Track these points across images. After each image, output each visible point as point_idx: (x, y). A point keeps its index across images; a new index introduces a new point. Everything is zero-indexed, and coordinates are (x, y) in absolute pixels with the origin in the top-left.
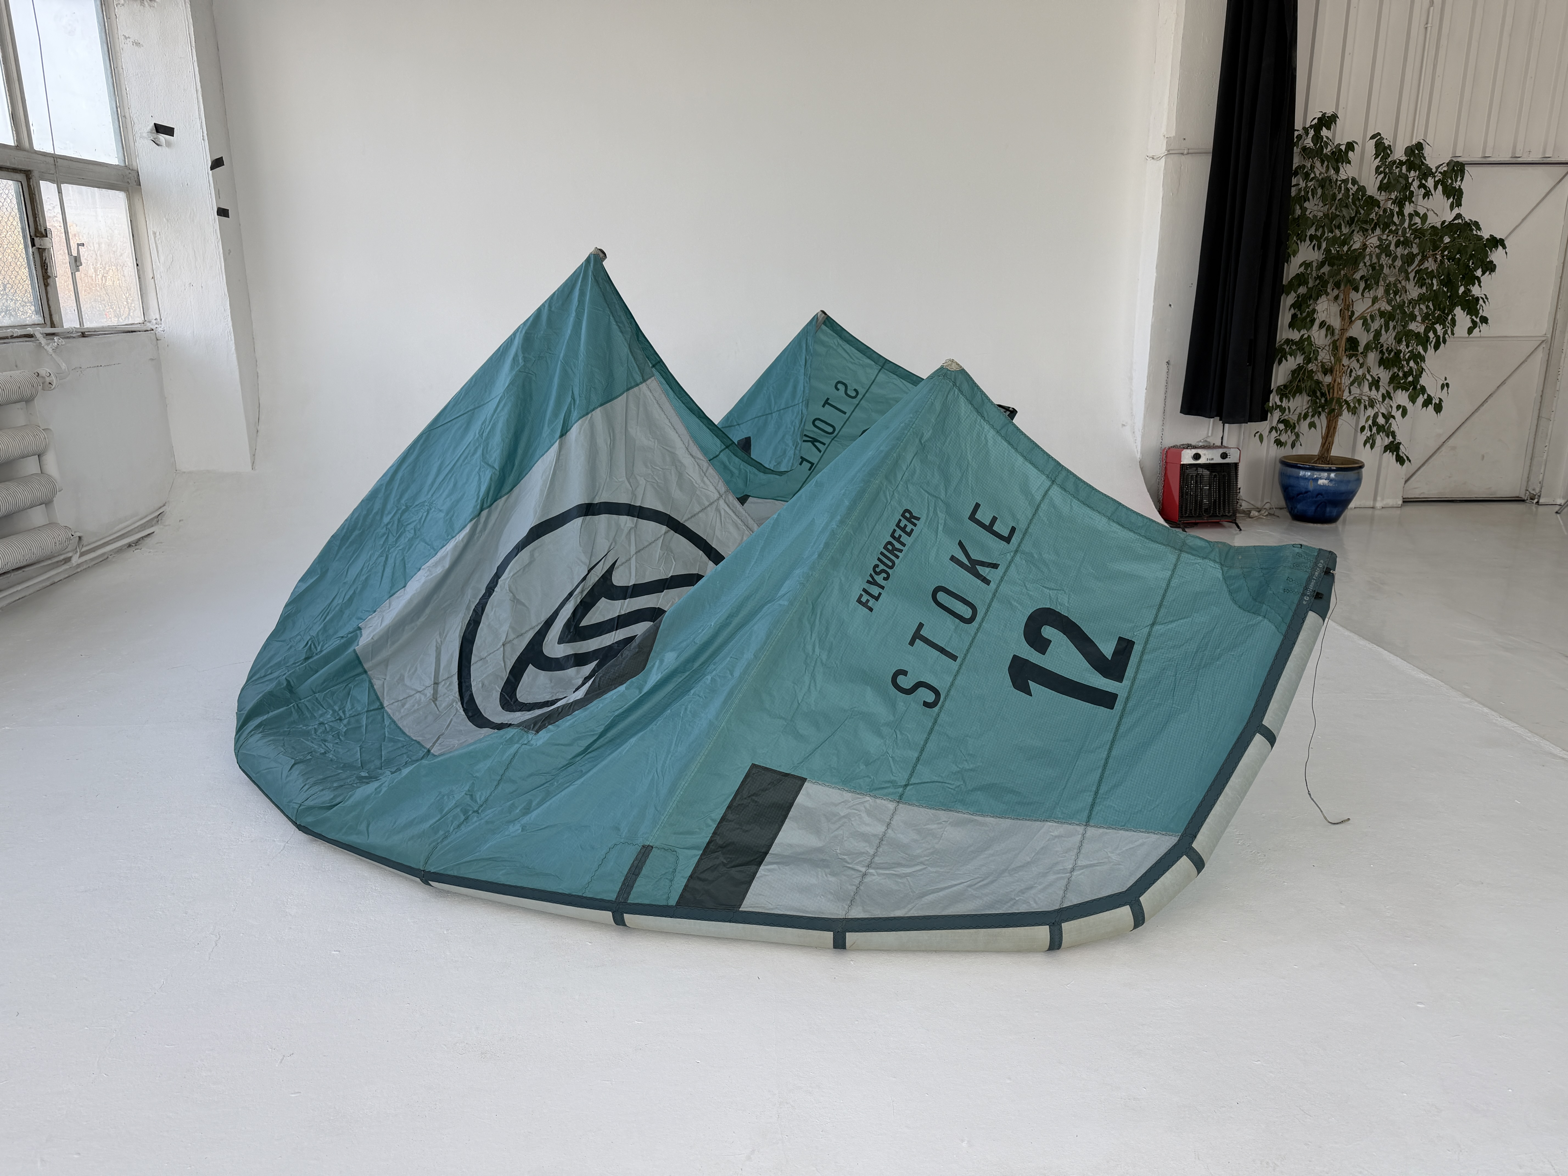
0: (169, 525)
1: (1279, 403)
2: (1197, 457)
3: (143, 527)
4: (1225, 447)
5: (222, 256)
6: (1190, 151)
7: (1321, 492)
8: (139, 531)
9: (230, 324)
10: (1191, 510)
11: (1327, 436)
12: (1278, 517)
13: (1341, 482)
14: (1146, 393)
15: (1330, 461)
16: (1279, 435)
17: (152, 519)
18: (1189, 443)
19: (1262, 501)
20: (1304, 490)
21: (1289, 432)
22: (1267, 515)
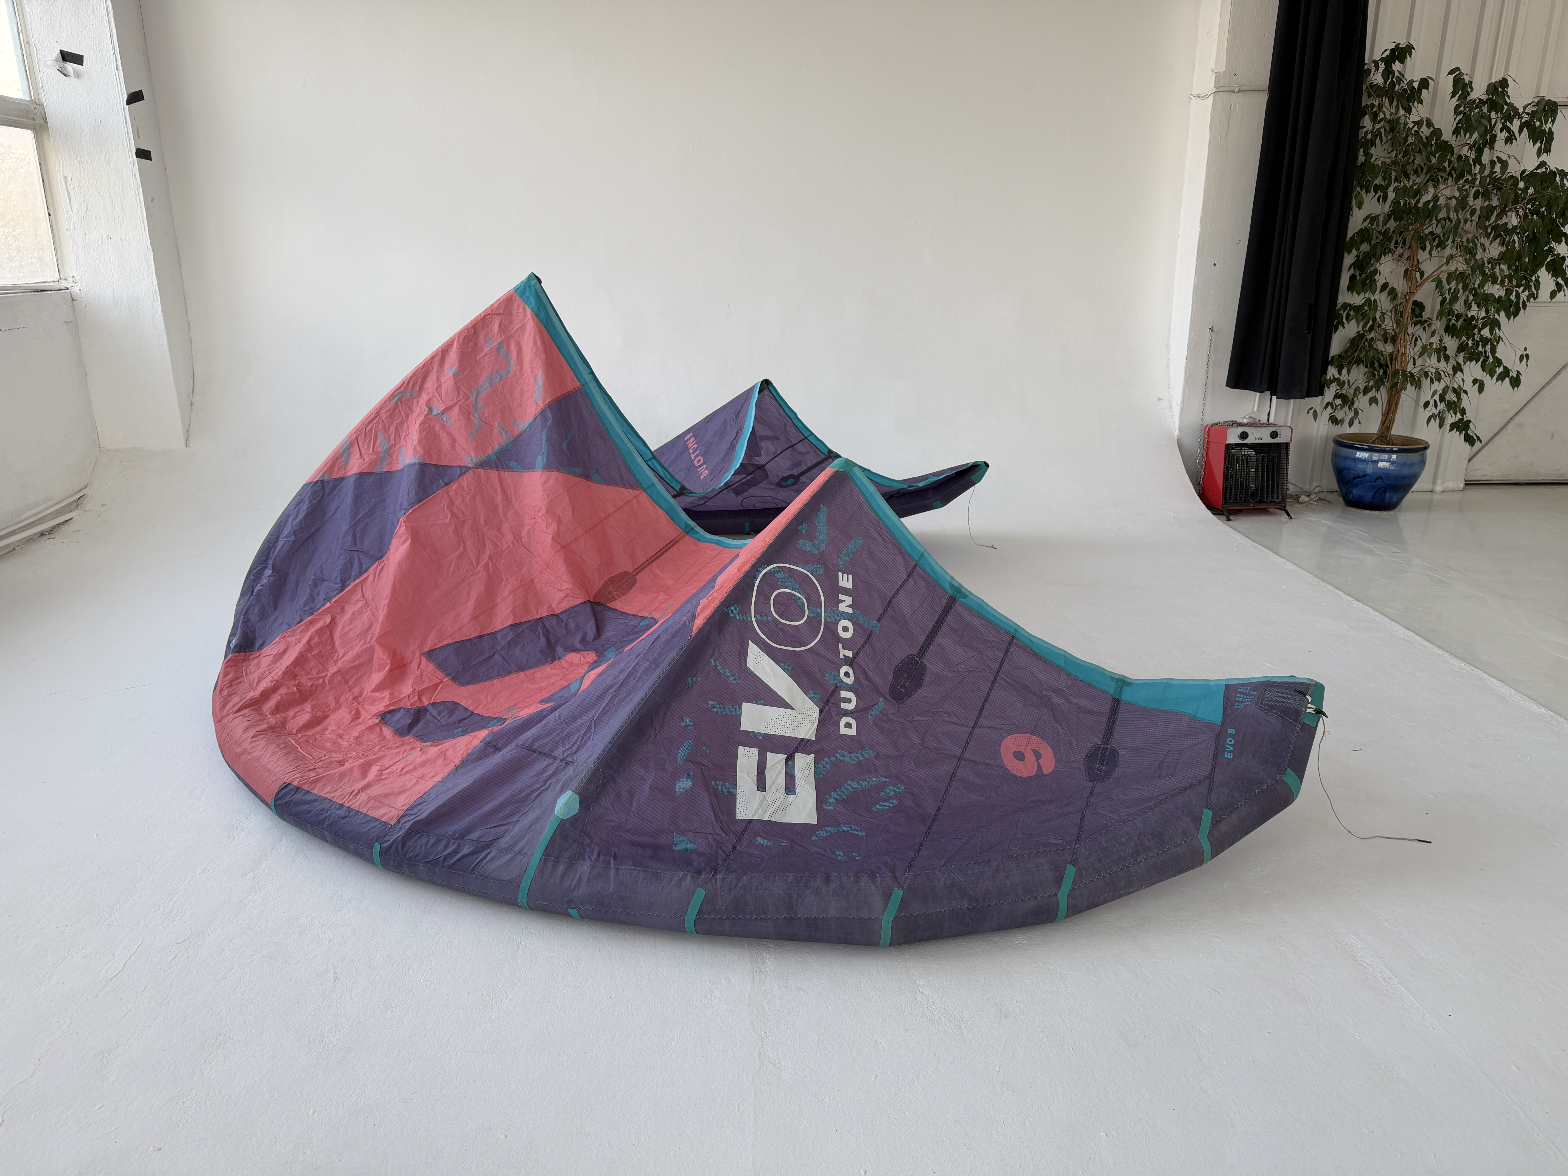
0: (90, 510)
1: (1337, 376)
2: (1244, 436)
3: (59, 513)
4: (1274, 425)
5: (143, 204)
6: (1242, 88)
7: (1381, 476)
8: (54, 518)
9: (155, 282)
10: (1236, 495)
11: (1388, 413)
12: (1330, 502)
13: (1404, 464)
14: (1186, 363)
15: (1391, 441)
16: (1334, 412)
17: (71, 504)
18: (1234, 420)
19: (1311, 483)
20: (1361, 474)
21: (1346, 408)
22: (1317, 500)
